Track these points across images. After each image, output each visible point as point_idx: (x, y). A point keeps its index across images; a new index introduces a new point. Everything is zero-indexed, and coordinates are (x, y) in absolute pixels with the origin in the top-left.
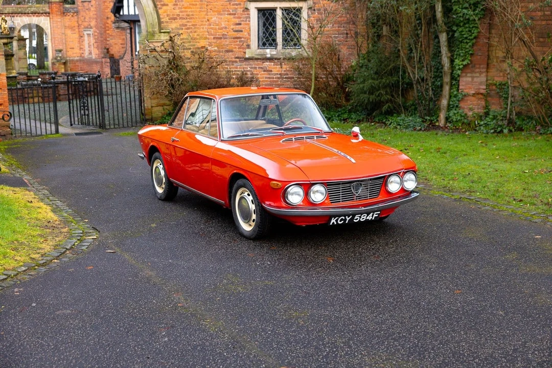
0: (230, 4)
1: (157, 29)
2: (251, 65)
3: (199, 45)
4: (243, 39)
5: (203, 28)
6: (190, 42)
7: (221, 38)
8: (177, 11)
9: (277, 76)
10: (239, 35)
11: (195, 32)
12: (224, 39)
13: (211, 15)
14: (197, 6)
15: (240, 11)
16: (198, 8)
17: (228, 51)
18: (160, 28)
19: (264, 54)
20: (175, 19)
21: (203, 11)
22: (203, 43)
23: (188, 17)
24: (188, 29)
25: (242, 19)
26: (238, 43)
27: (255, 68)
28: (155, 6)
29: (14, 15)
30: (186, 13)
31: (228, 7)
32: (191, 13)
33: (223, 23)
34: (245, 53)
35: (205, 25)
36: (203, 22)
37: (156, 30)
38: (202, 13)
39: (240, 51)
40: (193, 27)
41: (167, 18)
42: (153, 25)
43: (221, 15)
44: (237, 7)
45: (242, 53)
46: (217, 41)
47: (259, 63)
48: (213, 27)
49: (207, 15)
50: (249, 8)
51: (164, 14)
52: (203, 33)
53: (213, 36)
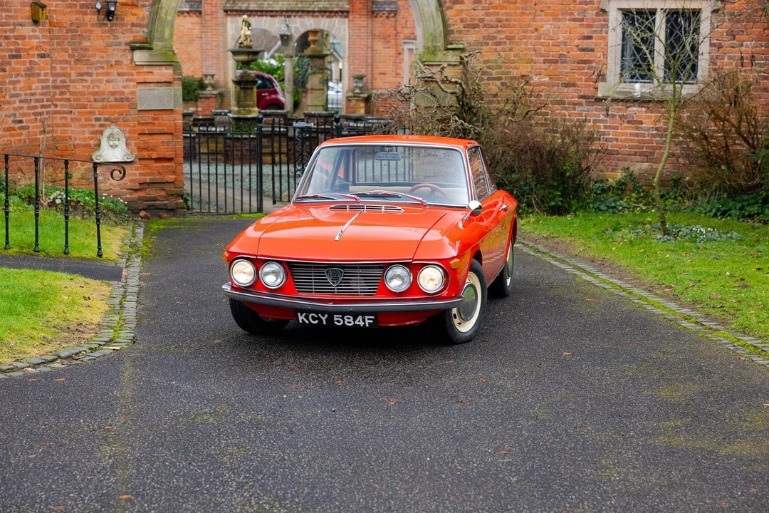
1: (440, 43)
2: (605, 110)
3: (515, 73)
4: (594, 64)
5: (526, 44)
6: (500, 67)
7: (556, 62)
8: (481, 14)
9: (651, 132)
10: (587, 56)
11: (511, 50)
12: (562, 63)
13: (542, 20)
14: (518, 5)
15: (591, 14)
16: (519, 9)
17: (567, 85)
18: (447, 42)
19: (630, 93)
20: (475, 26)
21: (527, 14)
22: (524, 69)
23: (500, 24)
24: (499, 44)
25: (595, 29)
26: (585, 71)
28: (441, 4)
29: (289, 14)
30: (495, 17)
31: (571, 6)
32: (504, 18)
33: (561, 35)
34: (597, 89)
35: (529, 38)
36: (526, 32)
37: (438, 44)
38: (526, 17)
39: (588, 86)
40: (508, 42)
41: (461, 26)
42: (435, 37)
43: (559, 20)
44: (586, 7)
45: (592, 89)
46: (550, 66)
47: (620, 107)
48: (543, 42)
49: (534, 20)
50: (607, 10)
51: (456, 18)
52: (526, 52)
53: (543, 58)
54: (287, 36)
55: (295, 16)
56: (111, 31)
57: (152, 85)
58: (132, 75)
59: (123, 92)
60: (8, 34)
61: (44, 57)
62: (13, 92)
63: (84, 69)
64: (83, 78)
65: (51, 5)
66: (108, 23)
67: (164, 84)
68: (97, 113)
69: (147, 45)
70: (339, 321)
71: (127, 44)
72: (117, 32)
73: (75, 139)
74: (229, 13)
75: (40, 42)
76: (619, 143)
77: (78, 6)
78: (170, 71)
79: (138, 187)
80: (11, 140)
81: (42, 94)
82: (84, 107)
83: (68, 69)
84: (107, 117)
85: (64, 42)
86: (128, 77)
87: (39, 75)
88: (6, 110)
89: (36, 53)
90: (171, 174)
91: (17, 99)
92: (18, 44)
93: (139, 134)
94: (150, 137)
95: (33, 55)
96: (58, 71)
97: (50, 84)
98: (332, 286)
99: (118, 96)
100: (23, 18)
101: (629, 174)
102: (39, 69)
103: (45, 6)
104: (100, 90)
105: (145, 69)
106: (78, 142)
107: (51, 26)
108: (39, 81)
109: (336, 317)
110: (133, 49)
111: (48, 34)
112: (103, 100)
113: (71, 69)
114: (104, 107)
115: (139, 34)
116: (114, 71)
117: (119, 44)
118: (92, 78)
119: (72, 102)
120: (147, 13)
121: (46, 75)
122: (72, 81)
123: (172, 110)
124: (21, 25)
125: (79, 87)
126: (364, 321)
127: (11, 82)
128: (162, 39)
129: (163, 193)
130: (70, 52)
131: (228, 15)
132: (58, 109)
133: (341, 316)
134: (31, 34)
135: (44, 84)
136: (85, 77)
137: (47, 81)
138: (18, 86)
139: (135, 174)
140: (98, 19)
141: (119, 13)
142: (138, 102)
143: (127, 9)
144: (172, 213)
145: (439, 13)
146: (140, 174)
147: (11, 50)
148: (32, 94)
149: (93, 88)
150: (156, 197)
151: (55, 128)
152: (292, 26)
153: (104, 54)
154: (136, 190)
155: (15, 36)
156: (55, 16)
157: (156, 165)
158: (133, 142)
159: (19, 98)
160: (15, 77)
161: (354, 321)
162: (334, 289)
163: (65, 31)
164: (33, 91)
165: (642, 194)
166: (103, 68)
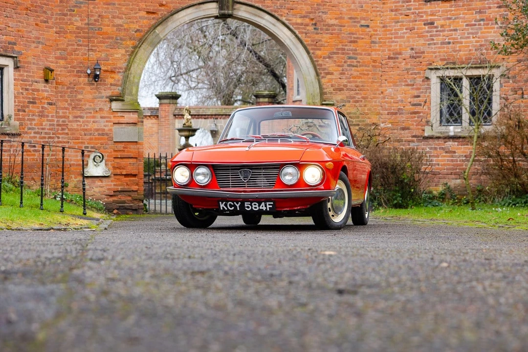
0: (408, 73)
2: (430, 144)
3: (368, 121)
4: (421, 114)
5: (375, 102)
6: (358, 117)
7: (396, 114)
8: (345, 81)
9: (461, 159)
10: (417, 109)
11: (365, 106)
12: (400, 114)
13: (386, 86)
14: (370, 76)
15: (419, 81)
16: (370, 79)
17: (404, 129)
18: (322, 99)
19: (447, 132)
20: (341, 90)
21: (376, 82)
22: (375, 119)
23: (357, 88)
24: (357, 102)
25: (421, 91)
26: (416, 119)
27: (436, 149)
28: (317, 74)
29: (217, 117)
30: (354, 84)
31: (406, 76)
32: (361, 84)
33: (399, 96)
34: (424, 130)
35: (378, 98)
36: (375, 94)
37: (316, 101)
38: (375, 84)
39: (418, 129)
40: (363, 100)
41: (332, 89)
42: (314, 96)
43: (397, 86)
44: (416, 76)
45: (421, 131)
46: (392, 116)
47: (440, 142)
48: (387, 101)
49: (381, 86)
50: (429, 78)
51: (328, 84)
52: (376, 107)
53: (387, 112)
54: (215, 131)
55: (220, 118)
56: (97, 89)
57: (123, 125)
58: (110, 118)
59: (104, 129)
60: (28, 87)
61: (52, 105)
62: (30, 126)
63: (78, 113)
64: (77, 119)
65: (57, 71)
66: (95, 83)
67: (132, 124)
68: (86, 143)
69: (121, 98)
70: (248, 207)
71: (107, 97)
72: (101, 89)
73: (71, 160)
74: (177, 116)
75: (49, 95)
76: (440, 167)
77: (75, 71)
78: (136, 116)
79: (112, 193)
80: (27, 158)
81: (49, 129)
82: (78, 139)
83: (68, 113)
84: (92, 145)
85: (65, 95)
86: (107, 119)
87: (48, 116)
88: (25, 137)
89: (46, 101)
90: (135, 185)
91: (33, 131)
92: (34, 95)
93: (114, 158)
94: (121, 160)
95: (44, 103)
96: (61, 114)
97: (55, 123)
98: (244, 182)
99: (100, 132)
100: (38, 77)
101: (447, 187)
102: (48, 112)
103: (53, 70)
104: (89, 127)
105: (119, 114)
106: (72, 162)
107: (56, 84)
108: (48, 120)
109: (246, 204)
110: (111, 100)
111: (55, 90)
112: (91, 134)
113: (70, 113)
114: (91, 139)
115: (115, 91)
116: (98, 115)
117: (102, 97)
118: (83, 119)
119: (70, 136)
120: (121, 77)
121: (52, 116)
122: (70, 122)
123: (136, 142)
124: (36, 82)
125: (75, 126)
126: (266, 206)
127: (28, 120)
128: (131, 94)
129: (130, 198)
130: (69, 102)
131: (176, 118)
132: (60, 140)
133: (249, 203)
134: (43, 88)
135: (51, 123)
136: (79, 119)
137: (53, 121)
138: (34, 122)
139: (111, 185)
140: (89, 81)
141: (102, 77)
142: (114, 136)
143: (108, 74)
144: (135, 212)
145: (317, 80)
146: (114, 185)
147: (29, 98)
148: (43, 129)
149: (84, 126)
150: (124, 201)
151: (58, 153)
152: (219, 125)
153: (91, 104)
154: (111, 196)
155: (32, 89)
156: (59, 78)
157: (125, 179)
158: (110, 163)
159: (34, 131)
160: (32, 116)
161: (259, 206)
162: (245, 184)
163: (66, 88)
164: (43, 127)
165: (456, 201)
166: (91, 113)
